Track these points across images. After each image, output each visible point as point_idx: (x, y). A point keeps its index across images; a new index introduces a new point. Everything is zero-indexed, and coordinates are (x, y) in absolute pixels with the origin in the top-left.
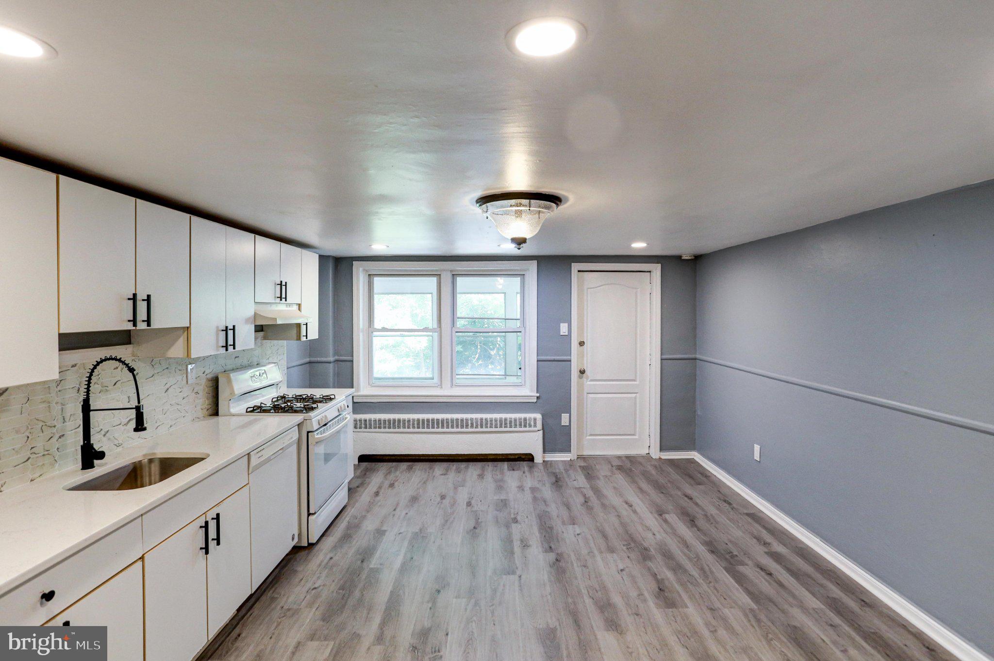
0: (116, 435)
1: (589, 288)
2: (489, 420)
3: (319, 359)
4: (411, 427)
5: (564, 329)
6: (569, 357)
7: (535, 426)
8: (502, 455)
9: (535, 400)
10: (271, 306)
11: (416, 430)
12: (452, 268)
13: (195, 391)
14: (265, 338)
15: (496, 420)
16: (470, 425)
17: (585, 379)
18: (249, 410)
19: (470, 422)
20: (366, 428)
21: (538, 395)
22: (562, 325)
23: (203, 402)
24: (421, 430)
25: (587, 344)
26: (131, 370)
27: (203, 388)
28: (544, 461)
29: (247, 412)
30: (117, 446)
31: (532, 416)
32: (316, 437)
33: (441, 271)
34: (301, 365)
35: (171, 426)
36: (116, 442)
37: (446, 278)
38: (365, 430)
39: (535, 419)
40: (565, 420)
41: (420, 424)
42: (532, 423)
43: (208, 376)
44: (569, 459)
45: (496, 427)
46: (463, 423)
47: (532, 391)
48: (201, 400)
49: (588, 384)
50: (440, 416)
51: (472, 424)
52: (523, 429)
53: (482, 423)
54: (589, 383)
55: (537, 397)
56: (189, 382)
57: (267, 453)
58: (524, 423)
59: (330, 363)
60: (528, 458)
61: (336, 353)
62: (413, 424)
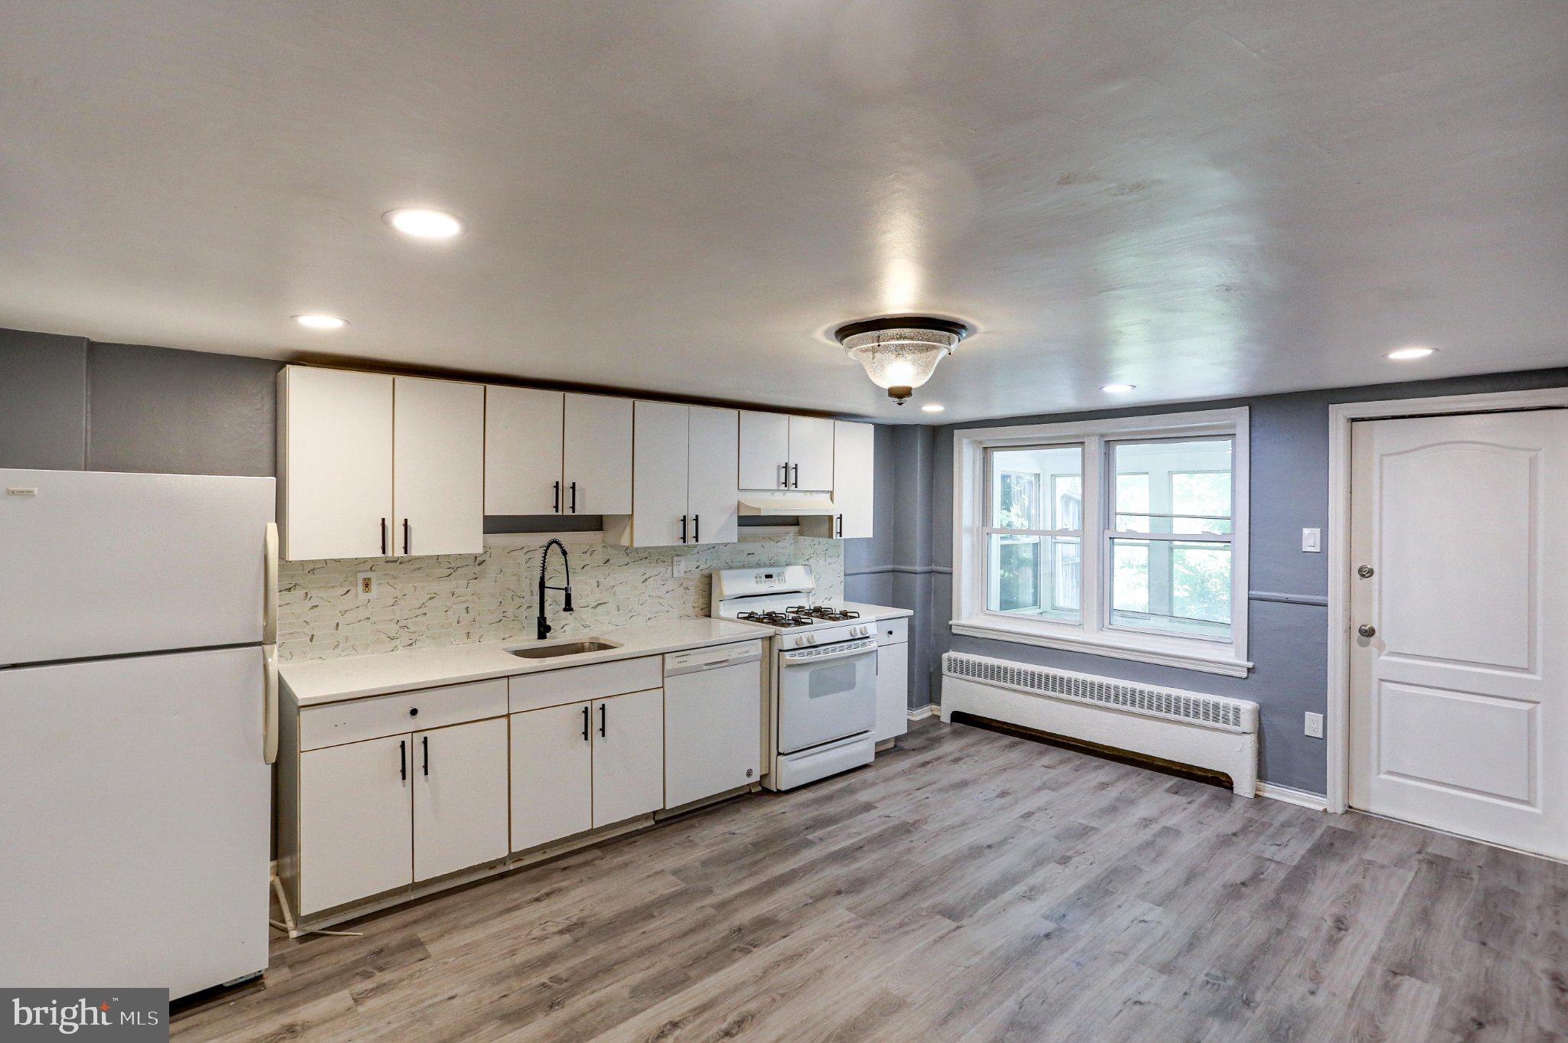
0: (583, 617)
1: (1387, 455)
2: (1146, 695)
3: (903, 567)
4: (1022, 683)
5: (1310, 539)
6: (1325, 598)
7: (1237, 723)
8: (1183, 765)
9: (1245, 675)
10: (773, 494)
11: (1028, 689)
12: (1102, 430)
13: (684, 585)
14: (801, 533)
15: (1159, 698)
16: (1112, 697)
17: (1375, 650)
18: (741, 615)
19: (1113, 692)
20: (961, 672)
21: (1250, 665)
22: (1306, 531)
23: (693, 599)
24: (1036, 690)
25: (1380, 574)
26: (565, 553)
27: (695, 582)
28: (1256, 796)
29: (738, 618)
30: (585, 626)
31: (1232, 702)
32: (788, 658)
33: (1084, 436)
34: (876, 573)
35: (649, 619)
36: (584, 623)
37: (1094, 446)
38: (961, 676)
39: (1237, 710)
40: (1312, 724)
41: (1034, 680)
42: (1231, 716)
43: (703, 572)
44: (1321, 808)
45: (1159, 708)
46: (1102, 692)
47: (1237, 655)
48: (693, 597)
49: (1380, 661)
50: (1066, 674)
51: (1117, 696)
52: (1210, 723)
53: (1134, 698)
54: (1383, 658)
55: (1248, 669)
56: (675, 575)
57: (694, 660)
58: (1215, 713)
59: (916, 573)
60: (1221, 781)
61: (930, 560)
62: (1026, 679)
